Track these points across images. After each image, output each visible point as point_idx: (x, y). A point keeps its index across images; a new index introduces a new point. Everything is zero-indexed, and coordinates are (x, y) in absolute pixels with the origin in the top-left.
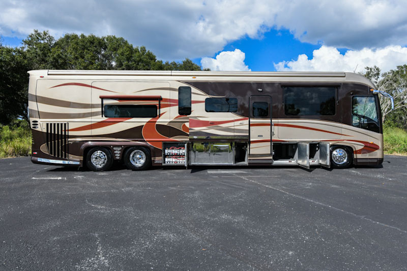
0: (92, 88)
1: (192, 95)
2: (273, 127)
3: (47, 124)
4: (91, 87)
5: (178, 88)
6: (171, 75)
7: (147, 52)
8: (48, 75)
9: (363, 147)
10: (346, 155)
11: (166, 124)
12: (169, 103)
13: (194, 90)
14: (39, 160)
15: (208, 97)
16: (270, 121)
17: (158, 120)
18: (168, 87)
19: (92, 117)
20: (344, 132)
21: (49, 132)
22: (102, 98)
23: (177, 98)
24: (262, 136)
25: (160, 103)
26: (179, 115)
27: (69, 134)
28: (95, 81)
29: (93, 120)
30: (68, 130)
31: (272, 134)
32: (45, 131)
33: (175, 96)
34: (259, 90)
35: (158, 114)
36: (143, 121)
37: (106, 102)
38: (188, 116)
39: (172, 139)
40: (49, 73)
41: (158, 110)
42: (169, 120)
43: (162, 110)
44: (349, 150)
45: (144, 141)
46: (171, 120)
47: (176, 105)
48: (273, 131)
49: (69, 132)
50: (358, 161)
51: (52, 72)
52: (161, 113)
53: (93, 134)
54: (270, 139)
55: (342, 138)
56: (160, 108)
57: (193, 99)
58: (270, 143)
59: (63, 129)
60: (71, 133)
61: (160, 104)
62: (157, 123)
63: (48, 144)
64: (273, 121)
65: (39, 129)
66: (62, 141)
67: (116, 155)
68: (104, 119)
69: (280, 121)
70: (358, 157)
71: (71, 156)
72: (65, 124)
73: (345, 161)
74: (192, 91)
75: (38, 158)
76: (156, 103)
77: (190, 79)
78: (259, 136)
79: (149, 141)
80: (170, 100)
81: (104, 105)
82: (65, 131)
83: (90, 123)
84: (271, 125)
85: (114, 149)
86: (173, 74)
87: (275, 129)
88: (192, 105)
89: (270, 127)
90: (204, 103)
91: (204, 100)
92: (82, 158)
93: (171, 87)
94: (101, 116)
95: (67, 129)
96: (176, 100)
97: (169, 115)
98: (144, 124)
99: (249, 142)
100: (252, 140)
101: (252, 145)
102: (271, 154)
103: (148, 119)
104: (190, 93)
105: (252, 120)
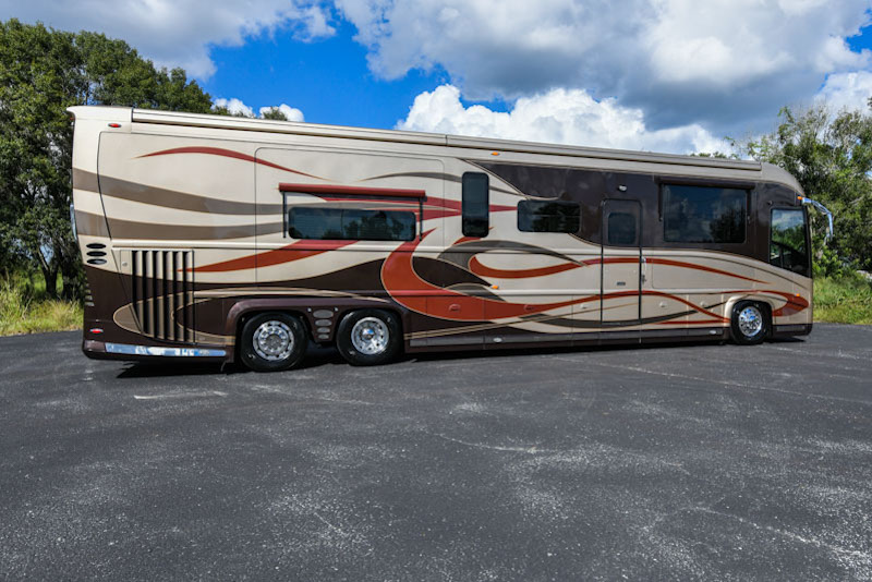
0: (258, 165)
1: (491, 192)
2: (643, 265)
3: (134, 253)
4: (255, 160)
5: (460, 175)
6: (446, 145)
7: (188, 83)
8: (133, 121)
9: (784, 303)
10: (761, 318)
11: (434, 256)
12: (441, 209)
13: (494, 181)
14: (111, 348)
15: (524, 199)
16: (637, 252)
17: (419, 248)
18: (441, 171)
19: (258, 237)
20: (758, 275)
21: (140, 273)
22: (285, 190)
23: (458, 198)
24: (624, 284)
25: (421, 207)
26: (462, 236)
27: (196, 281)
28: (264, 146)
29: (260, 245)
30: (193, 270)
31: (641, 278)
32: (128, 270)
33: (454, 192)
34: (621, 187)
35: (418, 233)
36: (383, 249)
37: (295, 200)
38: (482, 239)
39: (447, 290)
40: (135, 116)
41: (418, 224)
42: (441, 248)
43: (427, 225)
44: (765, 309)
45: (386, 296)
46: (446, 248)
47: (456, 214)
48: (643, 273)
49: (196, 274)
50: (778, 329)
51: (141, 114)
52: (424, 231)
53: (260, 280)
54: (637, 289)
55: (755, 286)
56: (421, 220)
57: (492, 202)
58: (637, 297)
59: (180, 266)
60: (201, 278)
61: (421, 211)
62: (414, 254)
63: (136, 306)
64: (643, 251)
65: (108, 265)
66: (176, 298)
67: (320, 330)
68: (289, 242)
69: (655, 252)
70: (778, 323)
71: (201, 337)
72: (185, 254)
73: (759, 328)
74: (491, 184)
75: (107, 345)
76: (413, 206)
77: (487, 156)
78: (619, 284)
79: (395, 296)
80: (443, 202)
81: (288, 209)
82: (185, 270)
83: (253, 253)
84: (639, 261)
85: (316, 314)
86: (450, 143)
87: (647, 268)
88: (491, 214)
89: (638, 264)
90: (515, 213)
91: (516, 205)
92: (229, 340)
93: (446, 172)
94: (282, 234)
95: (190, 266)
96: (457, 202)
97: (440, 236)
98: (387, 255)
99: (601, 297)
100: (606, 291)
101: (607, 303)
102: (641, 321)
103: (395, 246)
104: (487, 188)
105: (606, 251)
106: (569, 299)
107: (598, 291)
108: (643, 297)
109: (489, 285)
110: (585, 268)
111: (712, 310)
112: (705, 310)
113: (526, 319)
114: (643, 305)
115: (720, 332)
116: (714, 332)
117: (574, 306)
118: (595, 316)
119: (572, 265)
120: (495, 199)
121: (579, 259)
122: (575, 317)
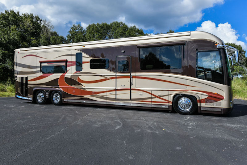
1: (83, 58)
2: (132, 79)
3: (20, 78)
4: (37, 56)
5: (75, 54)
6: (72, 46)
8: (21, 51)
9: (207, 97)
10: (191, 103)
11: (69, 77)
12: (71, 64)
15: (91, 59)
16: (129, 74)
17: (66, 75)
18: (70, 53)
19: (37, 74)
20: (189, 83)
21: (21, 82)
22: (41, 62)
23: (75, 60)
24: (124, 86)
26: (76, 71)
28: (38, 53)
30: (28, 81)
31: (131, 84)
32: (19, 81)
33: (73, 59)
34: (122, 51)
36: (57, 76)
37: (43, 64)
38: (81, 72)
39: (72, 86)
42: (71, 75)
43: (68, 68)
45: (59, 88)
47: (73, 65)
48: (132, 82)
49: (28, 82)
50: (202, 109)
52: (67, 70)
53: (37, 83)
54: (130, 88)
56: (66, 67)
57: (83, 61)
58: (130, 91)
59: (26, 80)
61: (66, 65)
62: (65, 77)
63: (20, 88)
64: (132, 74)
65: (17, 80)
66: (25, 87)
67: (47, 95)
68: (42, 74)
69: (137, 74)
70: (202, 106)
71: (29, 95)
72: (26, 77)
74: (83, 55)
75: (17, 96)
77: (82, 47)
78: (122, 86)
80: (71, 62)
81: (41, 67)
83: (36, 77)
84: (131, 77)
85: (46, 92)
86: (73, 45)
87: (134, 80)
88: (83, 64)
89: (130, 79)
90: (89, 63)
91: (89, 61)
92: (33, 96)
93: (72, 54)
94: (40, 73)
96: (74, 62)
97: (71, 72)
98: (59, 77)
99: (116, 90)
100: (117, 88)
101: (118, 92)
102: (131, 99)
103: (61, 74)
104: (82, 57)
105: (117, 74)
106: (105, 90)
107: (115, 88)
108: (132, 91)
109: (82, 85)
110: (111, 80)
111: (164, 98)
112: (160, 97)
113: (92, 96)
114: (132, 94)
115: (167, 107)
116: (164, 107)
117: (107, 93)
118: (114, 97)
119: (106, 79)
120: (84, 60)
121: (108, 77)
122: (108, 96)
